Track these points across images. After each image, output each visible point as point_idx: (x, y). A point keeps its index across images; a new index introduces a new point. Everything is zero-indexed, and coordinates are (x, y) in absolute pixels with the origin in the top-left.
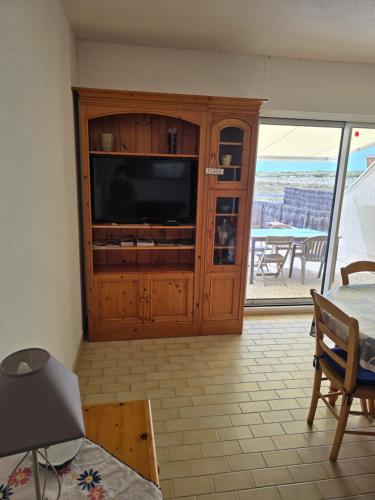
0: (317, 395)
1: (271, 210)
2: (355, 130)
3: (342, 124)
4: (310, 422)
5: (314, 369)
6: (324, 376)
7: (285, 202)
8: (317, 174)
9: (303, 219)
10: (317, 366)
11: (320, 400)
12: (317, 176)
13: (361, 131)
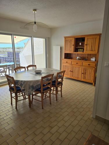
0: (12, 97)
1: (2, 59)
2: (14, 36)
3: (11, 35)
4: (12, 104)
5: (10, 92)
6: (12, 93)
7: (8, 56)
8: (18, 48)
9: (12, 60)
10: (10, 91)
11: (13, 98)
12: (17, 48)
13: (16, 36)
